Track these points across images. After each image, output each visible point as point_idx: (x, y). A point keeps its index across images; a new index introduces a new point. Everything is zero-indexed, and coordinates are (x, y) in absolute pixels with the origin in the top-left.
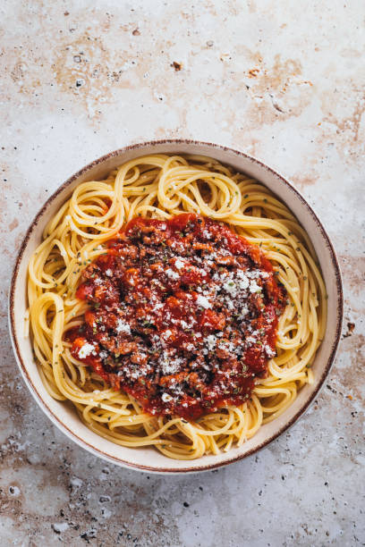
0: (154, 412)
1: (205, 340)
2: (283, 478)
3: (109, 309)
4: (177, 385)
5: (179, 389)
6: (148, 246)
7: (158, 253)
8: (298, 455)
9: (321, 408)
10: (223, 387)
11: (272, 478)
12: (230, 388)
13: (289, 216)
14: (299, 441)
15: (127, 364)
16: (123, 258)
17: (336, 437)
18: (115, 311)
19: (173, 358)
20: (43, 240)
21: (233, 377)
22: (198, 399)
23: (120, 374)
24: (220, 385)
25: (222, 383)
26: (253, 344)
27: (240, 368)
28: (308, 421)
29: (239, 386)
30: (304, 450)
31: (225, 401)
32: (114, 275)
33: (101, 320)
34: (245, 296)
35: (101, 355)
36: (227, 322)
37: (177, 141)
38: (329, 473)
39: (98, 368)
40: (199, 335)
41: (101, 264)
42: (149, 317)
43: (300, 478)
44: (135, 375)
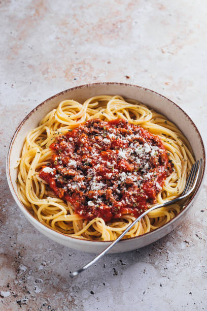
0: (81, 213)
1: (120, 175)
2: (161, 286)
3: (66, 154)
4: (99, 197)
5: (99, 199)
6: (95, 128)
7: (100, 132)
8: (173, 272)
9: (190, 246)
10: (127, 200)
11: (154, 284)
12: (131, 202)
13: (179, 131)
14: (174, 264)
15: (70, 183)
16: (80, 131)
17: (199, 265)
18: (70, 156)
19: (99, 182)
20: (38, 126)
21: (134, 195)
22: (111, 206)
23: (65, 188)
24: (125, 200)
25: (127, 198)
26: (149, 179)
27: (139, 191)
28: (182, 253)
29: (138, 201)
30: (177, 270)
31: (127, 209)
32: (73, 140)
33: (61, 158)
34: (148, 158)
35: (56, 176)
36: (135, 169)
37: (120, 84)
38: (193, 287)
39: (53, 183)
40: (117, 171)
41: (68, 136)
42: (88, 159)
43: (172, 287)
44: (74, 187)
